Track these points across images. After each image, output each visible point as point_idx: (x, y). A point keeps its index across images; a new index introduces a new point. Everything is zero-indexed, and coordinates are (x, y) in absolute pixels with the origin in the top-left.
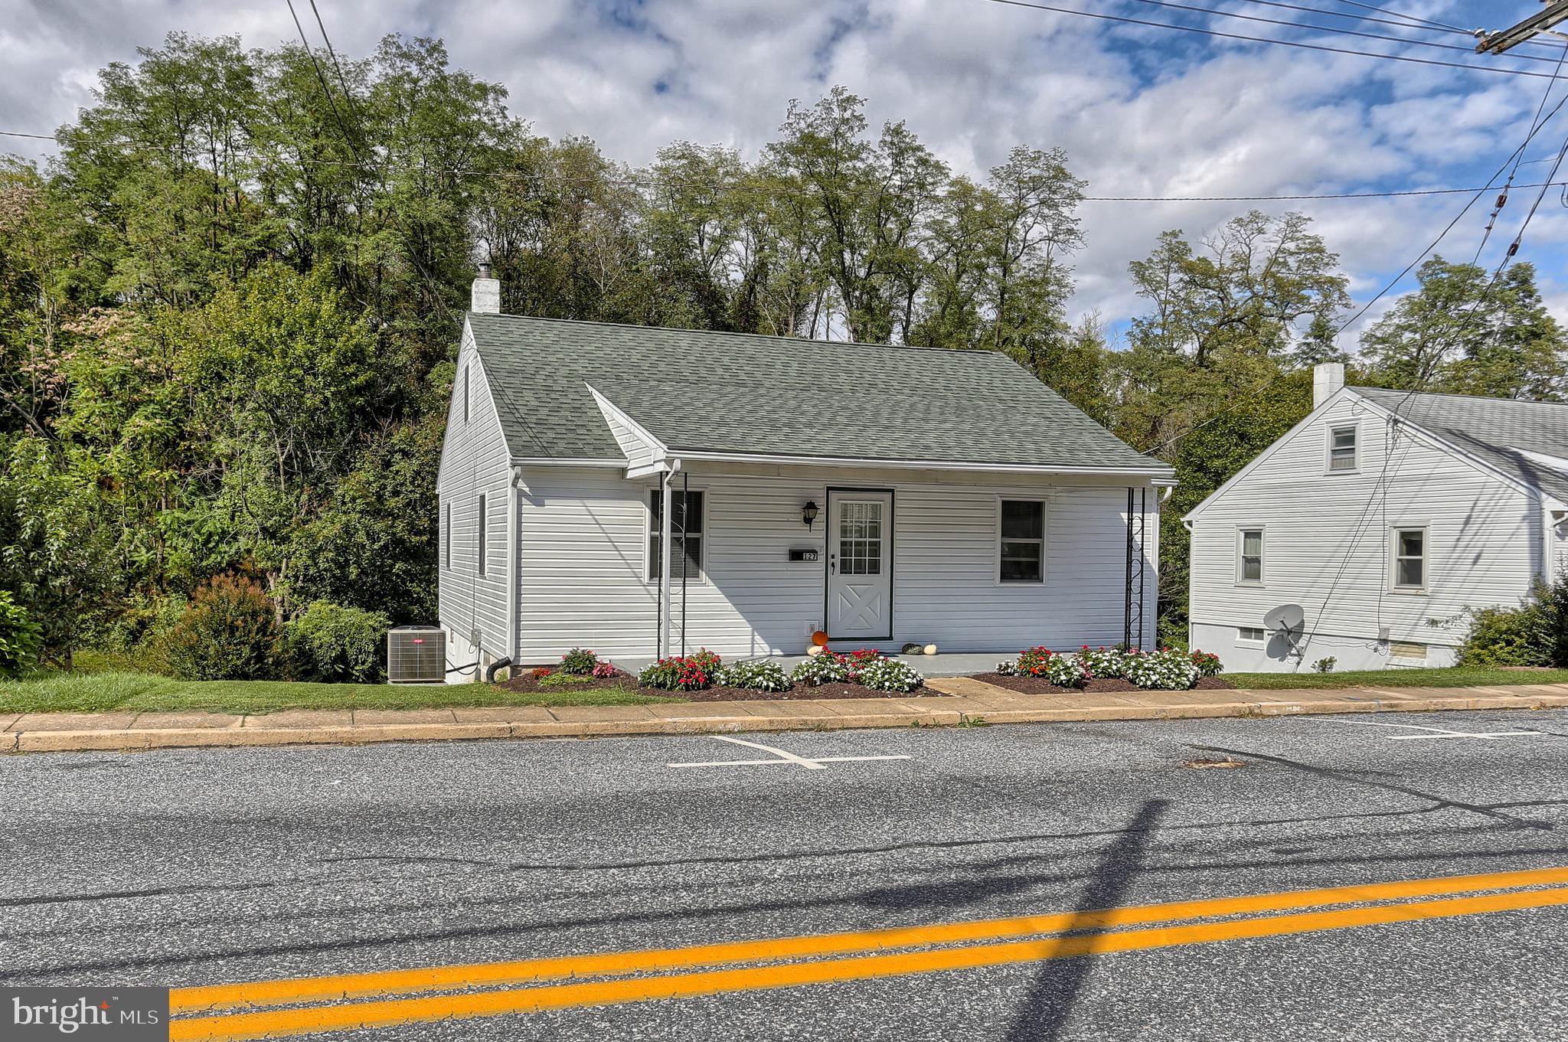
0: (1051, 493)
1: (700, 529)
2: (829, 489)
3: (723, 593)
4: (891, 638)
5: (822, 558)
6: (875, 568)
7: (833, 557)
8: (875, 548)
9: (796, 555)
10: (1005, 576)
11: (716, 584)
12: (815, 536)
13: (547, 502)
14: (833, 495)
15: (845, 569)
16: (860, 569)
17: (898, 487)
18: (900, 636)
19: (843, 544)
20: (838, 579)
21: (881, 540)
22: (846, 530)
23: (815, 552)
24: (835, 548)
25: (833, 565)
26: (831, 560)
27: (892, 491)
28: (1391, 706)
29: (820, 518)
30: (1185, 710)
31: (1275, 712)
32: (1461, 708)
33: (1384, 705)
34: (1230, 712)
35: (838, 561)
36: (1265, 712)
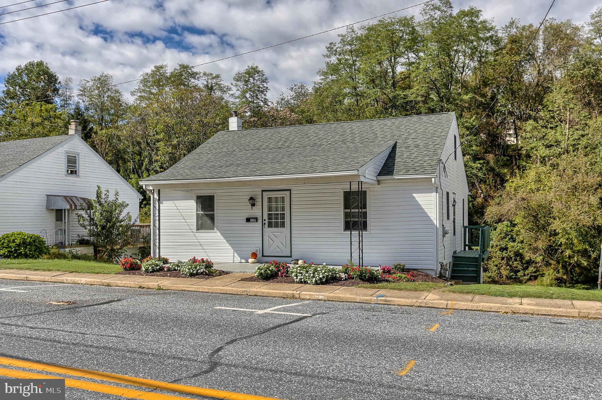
1: (213, 210)
2: (263, 191)
3: (222, 236)
4: (291, 257)
5: (260, 221)
6: (283, 225)
7: (265, 220)
8: (283, 216)
9: (248, 220)
10: (346, 228)
11: (220, 232)
12: (256, 212)
14: (264, 193)
15: (270, 225)
16: (276, 226)
17: (293, 188)
19: (269, 215)
20: (267, 229)
21: (286, 212)
22: (270, 209)
23: (256, 218)
24: (266, 217)
26: (264, 222)
27: (290, 190)
29: (259, 203)
35: (266, 222)
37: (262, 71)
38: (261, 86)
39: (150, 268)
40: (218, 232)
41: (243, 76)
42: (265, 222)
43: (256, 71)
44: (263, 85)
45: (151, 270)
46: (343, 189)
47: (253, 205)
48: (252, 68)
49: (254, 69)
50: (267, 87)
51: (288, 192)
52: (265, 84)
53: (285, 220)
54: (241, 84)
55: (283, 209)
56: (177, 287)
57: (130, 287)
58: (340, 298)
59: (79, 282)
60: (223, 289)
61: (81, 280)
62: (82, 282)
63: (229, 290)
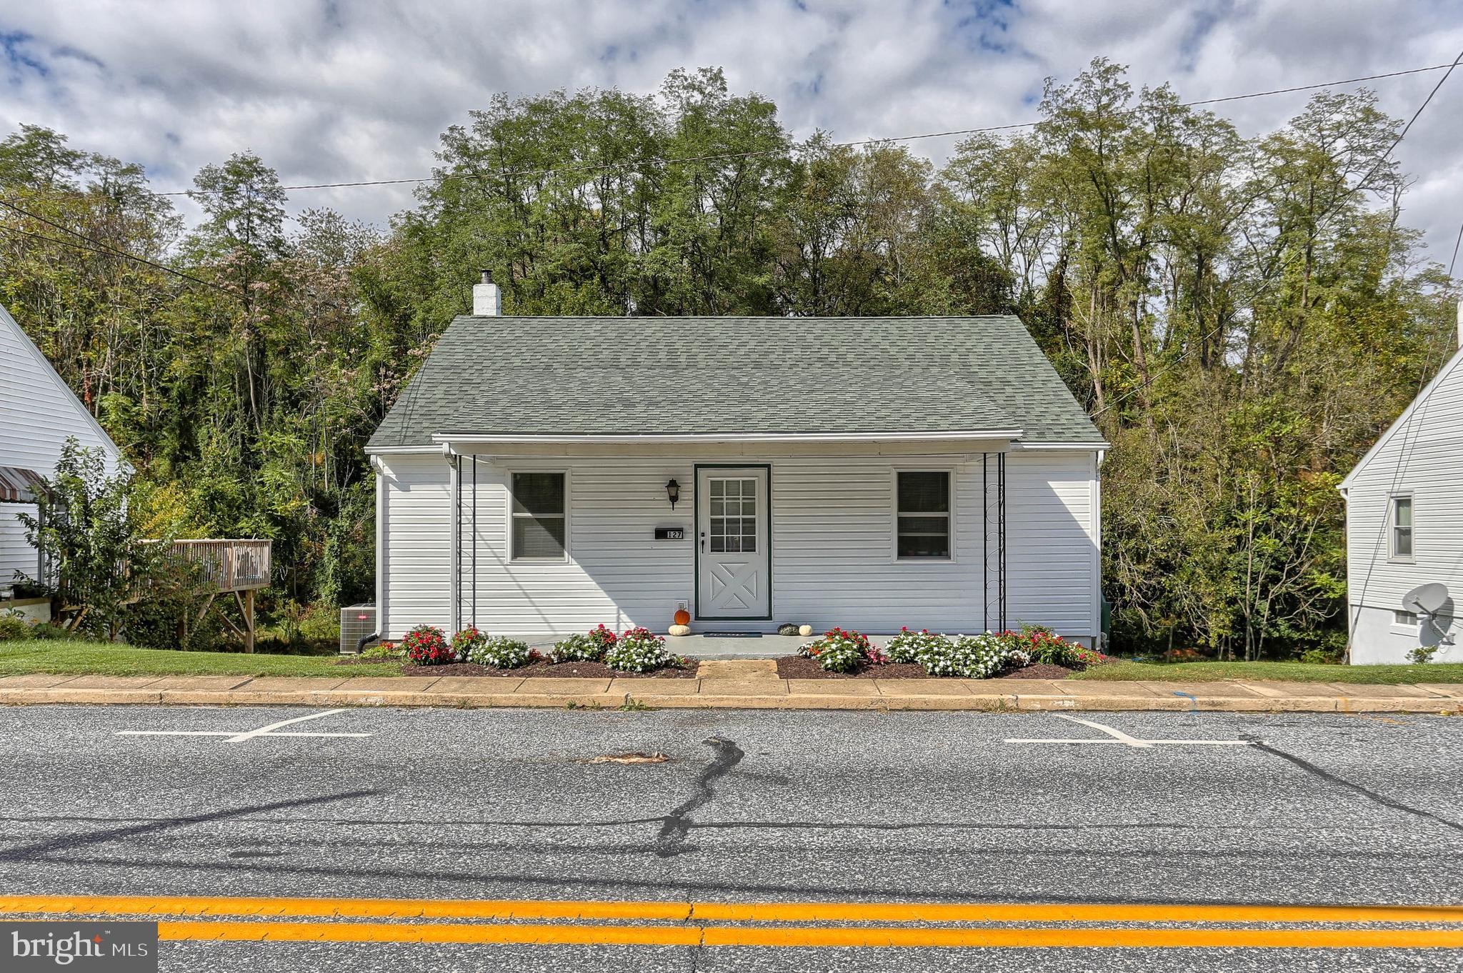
0: (959, 462)
1: (562, 511)
2: (697, 466)
3: (587, 572)
4: (769, 618)
5: (690, 537)
6: (750, 546)
7: (703, 535)
8: (750, 525)
9: (661, 534)
10: (902, 553)
11: (579, 564)
12: (681, 514)
13: (412, 487)
14: (701, 472)
15: (717, 546)
16: (733, 547)
17: (775, 462)
18: (779, 615)
19: (713, 521)
20: (708, 557)
21: (756, 517)
22: (716, 508)
23: (680, 530)
24: (705, 526)
25: (703, 542)
26: (700, 539)
27: (768, 466)
28: (1213, 704)
29: (686, 495)
30: (910, 701)
31: (1038, 706)
32: (1325, 709)
33: (1202, 703)
34: (973, 705)
35: (708, 538)
36: (1022, 706)
37: (272, 171)
38: (269, 207)
39: (512, 655)
40: (574, 562)
41: (222, 177)
42: (702, 538)
43: (255, 170)
44: (273, 205)
45: (515, 661)
46: (896, 467)
47: (674, 499)
48: (244, 160)
49: (249, 163)
50: (282, 212)
51: (764, 471)
52: (277, 203)
53: (757, 535)
54: (215, 197)
55: (749, 508)
56: (684, 700)
57: (538, 707)
58: (1112, 703)
59: (362, 701)
60: (818, 700)
61: (367, 697)
62: (371, 700)
63: (833, 700)
